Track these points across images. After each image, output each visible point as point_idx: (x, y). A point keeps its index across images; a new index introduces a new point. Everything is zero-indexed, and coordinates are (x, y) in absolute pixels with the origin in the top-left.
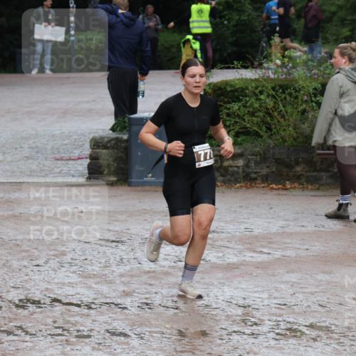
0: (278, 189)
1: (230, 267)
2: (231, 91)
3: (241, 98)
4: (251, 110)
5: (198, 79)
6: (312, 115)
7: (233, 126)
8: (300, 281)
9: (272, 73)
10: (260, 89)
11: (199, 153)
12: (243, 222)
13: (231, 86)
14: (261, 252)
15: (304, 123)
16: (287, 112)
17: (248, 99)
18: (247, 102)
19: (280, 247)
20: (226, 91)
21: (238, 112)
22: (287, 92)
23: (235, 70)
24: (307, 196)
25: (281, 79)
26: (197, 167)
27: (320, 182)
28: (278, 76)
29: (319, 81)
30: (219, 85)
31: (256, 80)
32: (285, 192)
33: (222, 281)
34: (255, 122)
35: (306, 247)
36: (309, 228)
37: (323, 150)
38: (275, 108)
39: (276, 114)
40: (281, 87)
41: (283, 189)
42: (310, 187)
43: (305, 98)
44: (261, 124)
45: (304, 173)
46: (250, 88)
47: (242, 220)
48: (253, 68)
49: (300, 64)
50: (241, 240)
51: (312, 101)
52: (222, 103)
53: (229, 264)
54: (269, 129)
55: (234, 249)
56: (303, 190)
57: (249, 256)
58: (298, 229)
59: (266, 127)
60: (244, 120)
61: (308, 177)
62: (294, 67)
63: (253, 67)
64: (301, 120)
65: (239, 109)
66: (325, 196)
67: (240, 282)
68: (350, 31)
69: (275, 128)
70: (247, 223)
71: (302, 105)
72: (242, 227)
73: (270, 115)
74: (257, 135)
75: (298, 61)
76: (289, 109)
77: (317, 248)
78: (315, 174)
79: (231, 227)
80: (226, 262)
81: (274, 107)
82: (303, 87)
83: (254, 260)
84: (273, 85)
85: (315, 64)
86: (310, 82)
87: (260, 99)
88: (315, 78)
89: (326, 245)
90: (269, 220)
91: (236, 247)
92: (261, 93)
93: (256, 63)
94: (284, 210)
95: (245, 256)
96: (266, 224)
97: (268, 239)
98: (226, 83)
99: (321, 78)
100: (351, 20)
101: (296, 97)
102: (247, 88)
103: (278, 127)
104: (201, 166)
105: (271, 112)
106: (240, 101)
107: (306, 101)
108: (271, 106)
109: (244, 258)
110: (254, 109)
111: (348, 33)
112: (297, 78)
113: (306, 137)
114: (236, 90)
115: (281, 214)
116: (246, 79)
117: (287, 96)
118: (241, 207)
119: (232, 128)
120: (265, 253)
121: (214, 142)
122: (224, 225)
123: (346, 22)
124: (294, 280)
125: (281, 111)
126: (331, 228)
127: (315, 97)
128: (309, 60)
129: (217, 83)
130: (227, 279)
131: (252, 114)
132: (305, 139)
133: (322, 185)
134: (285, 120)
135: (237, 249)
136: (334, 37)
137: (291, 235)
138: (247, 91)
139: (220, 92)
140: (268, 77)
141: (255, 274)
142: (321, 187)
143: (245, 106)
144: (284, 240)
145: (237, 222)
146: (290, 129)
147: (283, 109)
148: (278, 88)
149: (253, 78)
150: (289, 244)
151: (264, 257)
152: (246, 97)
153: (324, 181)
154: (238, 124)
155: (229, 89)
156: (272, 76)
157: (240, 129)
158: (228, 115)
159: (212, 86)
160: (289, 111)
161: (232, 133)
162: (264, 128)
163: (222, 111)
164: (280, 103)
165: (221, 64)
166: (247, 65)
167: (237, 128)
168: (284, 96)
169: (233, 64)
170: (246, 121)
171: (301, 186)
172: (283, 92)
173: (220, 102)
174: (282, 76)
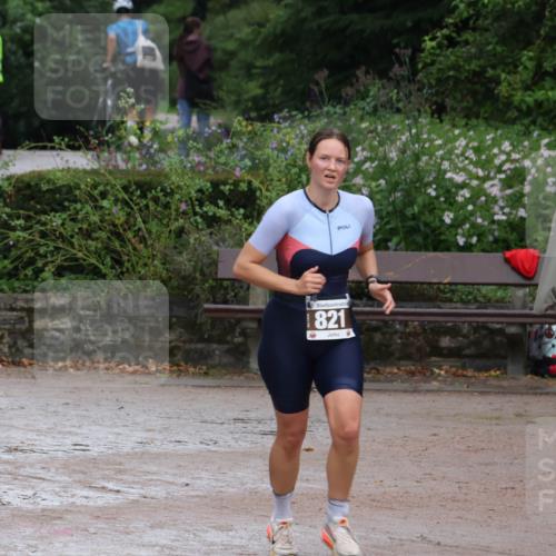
0: (134, 373)
1: (46, 517)
2: (47, 191)
3: (66, 204)
4: (85, 226)
6: (195, 239)
7: (53, 256)
8: (176, 544)
9: (124, 160)
10: (101, 188)
12: (70, 433)
13: (49, 181)
14: (103, 488)
15: (181, 253)
16: (150, 232)
17: (79, 206)
18: (77, 213)
19: (136, 479)
20: (40, 191)
21: (62, 230)
22: (149, 196)
23: (54, 153)
24: (186, 386)
25: (139, 172)
27: (210, 362)
28: (134, 167)
29: (207, 177)
30: (26, 179)
31: (94, 172)
32: (147, 379)
33: (33, 543)
34: (93, 248)
35: (185, 480)
36: (191, 446)
37: (214, 302)
38: (128, 225)
39: (130, 235)
40: (139, 185)
41: (143, 373)
42: (192, 369)
43: (183, 207)
44: (103, 253)
45: (181, 344)
46: (83, 186)
47: (68, 429)
48: (89, 149)
49: (173, 146)
50: (66, 467)
51: (195, 214)
52: (32, 214)
53: (43, 510)
54: (118, 262)
55: (54, 482)
56: (178, 376)
57: (81, 496)
58: (171, 447)
59: (112, 258)
60: (72, 245)
61: (187, 352)
62: (161, 150)
63: (87, 147)
64: (175, 248)
65: (63, 224)
66: (219, 387)
67: (65, 545)
68: (261, 87)
69: (129, 261)
70: (77, 434)
71: (176, 220)
72: (69, 441)
73: (118, 236)
74: (97, 274)
75: (169, 139)
76: (154, 226)
77: (205, 482)
78: (200, 346)
79: (49, 440)
80: (40, 507)
81: (127, 222)
82: (179, 187)
83: (91, 503)
84: (125, 182)
85: (200, 146)
86: (192, 178)
87: (102, 207)
88: (200, 172)
89: (221, 477)
90: (116, 430)
91: (58, 478)
92: (104, 195)
93: (94, 142)
94: (144, 411)
95: (73, 496)
96: (111, 438)
97: (115, 465)
98: (40, 176)
99: (210, 171)
100: (264, 68)
101: (167, 206)
102: (77, 187)
103: (133, 258)
105: (121, 231)
106: (65, 209)
107: (184, 213)
108: (123, 219)
109: (71, 500)
110: (90, 225)
111: (259, 91)
112: (167, 169)
113: (184, 278)
114: (58, 190)
115: (139, 420)
116: (76, 170)
117: (151, 204)
118: (67, 404)
119: (49, 259)
120: (111, 490)
121: (16, 284)
122: (35, 437)
123: (254, 71)
124: (164, 542)
125: (139, 229)
126: (229, 446)
127: (201, 205)
128: (188, 138)
129: (22, 176)
130: (42, 538)
131: (88, 235)
132: (182, 282)
133: (213, 367)
134: (146, 246)
135: (59, 482)
136: (233, 98)
137: (157, 457)
138: (77, 192)
139: (28, 192)
140: (116, 167)
141: (92, 530)
142: (211, 372)
143: (73, 220)
144: (145, 468)
145: (60, 433)
146: (156, 262)
147: (142, 225)
148: (134, 187)
149: (88, 168)
150: (154, 473)
151: (110, 499)
152: (75, 201)
153: (217, 360)
154: (62, 252)
155: (44, 187)
156: (122, 166)
157: (65, 260)
158: (43, 235)
159: (13, 181)
160: (154, 231)
161: (50, 268)
162: (108, 259)
163: (31, 227)
164: (137, 215)
165: (29, 140)
166: (77, 144)
167: (59, 259)
168: (145, 202)
169: (52, 141)
170: (77, 247)
171: (175, 368)
172: (143, 196)
173: (29, 210)
174: (141, 165)
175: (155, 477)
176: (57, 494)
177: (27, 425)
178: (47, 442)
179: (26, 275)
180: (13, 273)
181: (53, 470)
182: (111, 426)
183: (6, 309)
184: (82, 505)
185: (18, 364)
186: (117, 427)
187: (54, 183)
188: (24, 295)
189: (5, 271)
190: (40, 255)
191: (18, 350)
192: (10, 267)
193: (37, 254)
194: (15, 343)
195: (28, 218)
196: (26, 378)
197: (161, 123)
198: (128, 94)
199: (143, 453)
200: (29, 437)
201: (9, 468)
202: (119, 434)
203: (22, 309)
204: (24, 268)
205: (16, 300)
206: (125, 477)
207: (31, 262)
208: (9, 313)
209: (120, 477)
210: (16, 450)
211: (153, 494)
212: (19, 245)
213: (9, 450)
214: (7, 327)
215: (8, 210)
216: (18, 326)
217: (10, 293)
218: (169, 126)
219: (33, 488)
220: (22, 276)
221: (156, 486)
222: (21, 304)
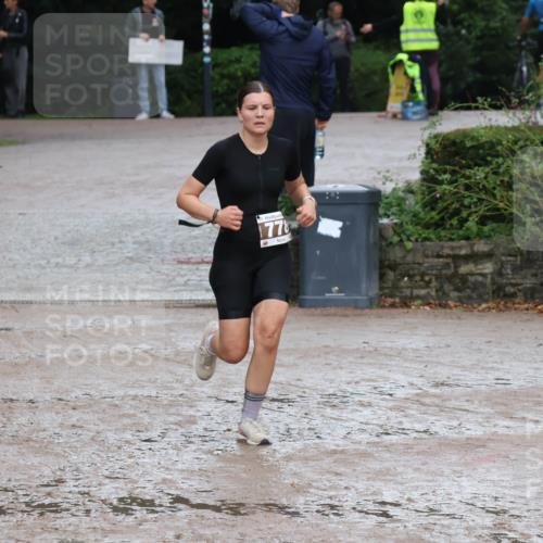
1: (471, 445)
2: (473, 147)
3: (489, 158)
4: (506, 179)
5: (260, 111)
7: (476, 206)
9: (542, 117)
10: (521, 143)
11: (266, 225)
12: (492, 368)
13: (473, 138)
14: (524, 418)
17: (500, 160)
18: (499, 167)
20: (464, 147)
21: (485, 182)
23: (478, 112)
26: (262, 246)
30: (452, 137)
31: (514, 129)
33: (459, 468)
46: (504, 142)
47: (490, 365)
48: (510, 108)
50: (489, 399)
52: (457, 168)
53: (468, 439)
55: (477, 413)
57: (502, 426)
60: (494, 196)
63: (510, 106)
65: (486, 178)
67: (488, 471)
70: (498, 369)
72: (491, 376)
79: (473, 376)
80: (465, 436)
83: (512, 432)
90: (536, 365)
91: (482, 410)
93: (515, 101)
95: (495, 426)
96: (531, 372)
97: (534, 397)
98: (465, 134)
102: (500, 143)
104: (269, 245)
106: (487, 163)
109: (494, 430)
110: (510, 177)
114: (481, 146)
116: (498, 128)
118: (489, 342)
119: (473, 210)
121: (443, 233)
122: (460, 373)
129: (448, 134)
130: (466, 464)
131: (508, 186)
135: (483, 413)
138: (499, 148)
139: (453, 149)
140: (536, 124)
141: (513, 457)
143: (496, 173)
145: (483, 368)
149: (510, 125)
152: (498, 156)
154: (485, 203)
155: (469, 144)
156: (541, 122)
157: (488, 210)
158: (468, 188)
159: (440, 139)
161: (474, 218)
163: (456, 181)
165: (455, 102)
166: (499, 103)
167: (482, 210)
169: (476, 101)
170: (498, 197)
173: (455, 165)
176: (480, 424)
177: (453, 361)
178: (471, 377)
179: (451, 225)
180: (440, 223)
181: (476, 402)
182: (530, 362)
183: (433, 257)
184: (502, 435)
185: (444, 306)
186: (536, 362)
187: (478, 140)
188: (450, 243)
189: (432, 221)
190: (465, 207)
191: (444, 293)
192: (437, 217)
193: (462, 205)
194: (442, 287)
195: (453, 173)
196: (452, 318)
200: (455, 372)
201: (437, 401)
202: (537, 369)
203: (448, 256)
204: (450, 219)
205: (442, 247)
207: (457, 212)
208: (436, 260)
209: (538, 408)
210: (442, 384)
212: (446, 197)
213: (437, 385)
214: (434, 272)
215: (435, 165)
216: (444, 272)
217: (437, 242)
219: (458, 419)
220: (448, 226)
222: (447, 251)
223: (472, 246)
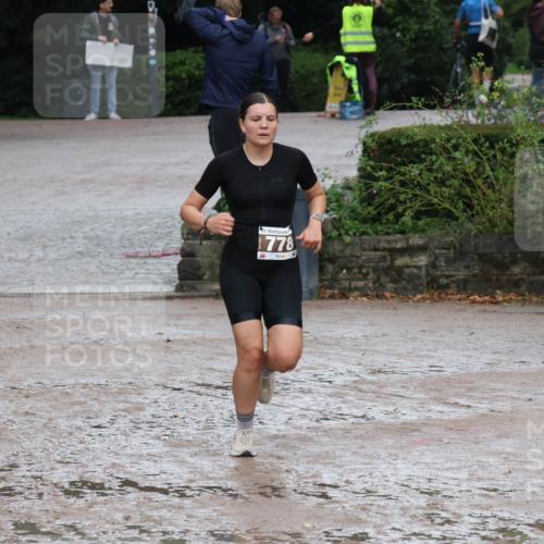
0: (483, 302)
1: (406, 429)
2: (406, 146)
3: (423, 156)
4: (439, 175)
7: (411, 202)
8: (520, 451)
9: (474, 116)
10: (454, 141)
12: (427, 356)
13: (408, 137)
14: (456, 403)
16: (497, 179)
17: (434, 158)
18: (433, 164)
19: (485, 396)
20: (400, 145)
21: (419, 179)
22: (497, 147)
23: (413, 112)
24: (530, 313)
25: (487, 126)
28: (483, 122)
30: (388, 136)
31: (448, 127)
32: (495, 308)
33: (395, 452)
34: (447, 195)
35: (528, 396)
36: (534, 366)
38: (478, 173)
39: (480, 182)
40: (487, 138)
41: (492, 303)
42: (535, 299)
44: (456, 198)
45: (525, 277)
46: (438, 140)
47: (424, 353)
48: (443, 108)
49: (518, 102)
50: (423, 386)
52: (393, 165)
53: (403, 423)
54: (469, 206)
55: (412, 399)
56: (523, 305)
57: (436, 411)
58: (515, 367)
59: (464, 202)
60: (428, 192)
61: (531, 283)
62: (508, 106)
63: (443, 106)
65: (420, 174)
67: (422, 454)
69: (478, 205)
70: (432, 357)
72: (426, 363)
73: (469, 182)
74: (450, 215)
75: (515, 96)
76: (501, 174)
79: (408, 363)
80: (400, 420)
81: (476, 171)
82: (523, 138)
83: (446, 417)
84: (475, 135)
86: (536, 131)
87: (455, 158)
88: (542, 124)
91: (415, 396)
92: (456, 148)
93: (448, 100)
94: (492, 336)
95: (429, 411)
96: (463, 360)
97: (466, 384)
98: (400, 132)
101: (512, 155)
102: (433, 141)
103: (483, 203)
105: (472, 178)
106: (422, 161)
108: (472, 170)
109: (428, 415)
110: (444, 174)
112: (513, 123)
114: (416, 144)
116: (432, 126)
117: (498, 154)
118: (424, 331)
119: (408, 205)
120: (462, 406)
121: (380, 228)
122: (396, 360)
124: (508, 450)
125: (488, 177)
128: (533, 95)
129: (384, 133)
130: (401, 448)
131: (442, 183)
134: (494, 192)
135: (417, 399)
137: (503, 376)
138: (433, 146)
139: (389, 147)
140: (468, 122)
141: (446, 441)
143: (430, 170)
144: (493, 385)
145: (418, 356)
146: (502, 205)
147: (490, 173)
148: (483, 140)
149: (443, 124)
150: (501, 390)
151: (462, 413)
152: (431, 154)
154: (419, 199)
155: (404, 142)
156: (473, 121)
157: (422, 206)
158: (403, 184)
159: (376, 138)
160: (501, 177)
161: (409, 213)
162: (461, 204)
163: (392, 178)
164: (486, 164)
165: (390, 101)
166: (432, 103)
167: (417, 205)
168: (492, 152)
169: (411, 101)
170: (432, 193)
171: (520, 298)
172: (492, 147)
173: (390, 162)
174: (489, 120)
175: (501, 394)
176: (415, 409)
177: (389, 350)
178: (406, 365)
179: (388, 220)
180: (377, 217)
181: (412, 388)
182: (462, 350)
183: (370, 250)
184: (436, 420)
185: (380, 297)
186: (468, 350)
187: (412, 138)
188: (387, 237)
189: (370, 216)
190: (401, 202)
191: (381, 285)
192: (374, 212)
193: (398, 200)
194: (379, 279)
195: (389, 170)
196: (388, 309)
197: (508, 82)
198: (478, 58)
199: (491, 373)
200: (391, 360)
201: (373, 387)
202: (470, 356)
203: (385, 249)
204: (387, 213)
205: (379, 241)
206: (475, 394)
207: (393, 208)
208: (373, 253)
209: (470, 394)
210: (379, 371)
211: (500, 408)
212: (382, 193)
213: (374, 372)
214: (371, 265)
215: (372, 163)
216: (381, 264)
217: (374, 236)
218: (516, 85)
219: (394, 404)
220: (384, 221)
221: (502, 401)
222: (383, 245)
223: (407, 239)
